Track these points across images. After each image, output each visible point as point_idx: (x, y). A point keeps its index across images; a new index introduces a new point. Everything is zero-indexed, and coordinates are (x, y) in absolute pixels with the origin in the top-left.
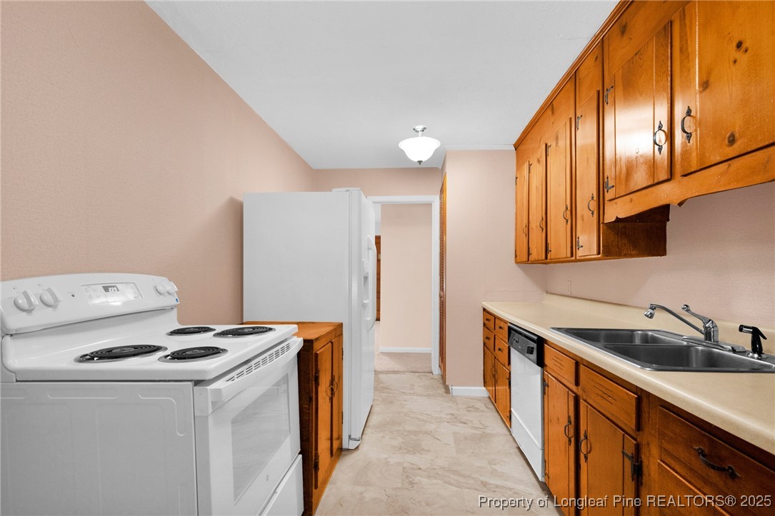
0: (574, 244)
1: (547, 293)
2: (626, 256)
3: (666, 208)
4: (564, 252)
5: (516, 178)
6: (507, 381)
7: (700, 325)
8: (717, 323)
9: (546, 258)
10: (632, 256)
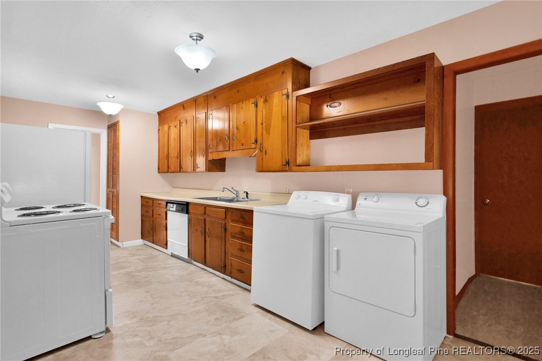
0: (195, 167)
1: (173, 187)
2: (214, 172)
3: (225, 159)
4: (190, 168)
5: (159, 130)
6: (165, 228)
7: (235, 193)
8: (240, 192)
9: (180, 171)
10: (216, 172)
